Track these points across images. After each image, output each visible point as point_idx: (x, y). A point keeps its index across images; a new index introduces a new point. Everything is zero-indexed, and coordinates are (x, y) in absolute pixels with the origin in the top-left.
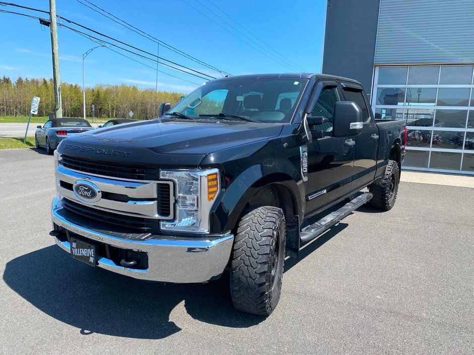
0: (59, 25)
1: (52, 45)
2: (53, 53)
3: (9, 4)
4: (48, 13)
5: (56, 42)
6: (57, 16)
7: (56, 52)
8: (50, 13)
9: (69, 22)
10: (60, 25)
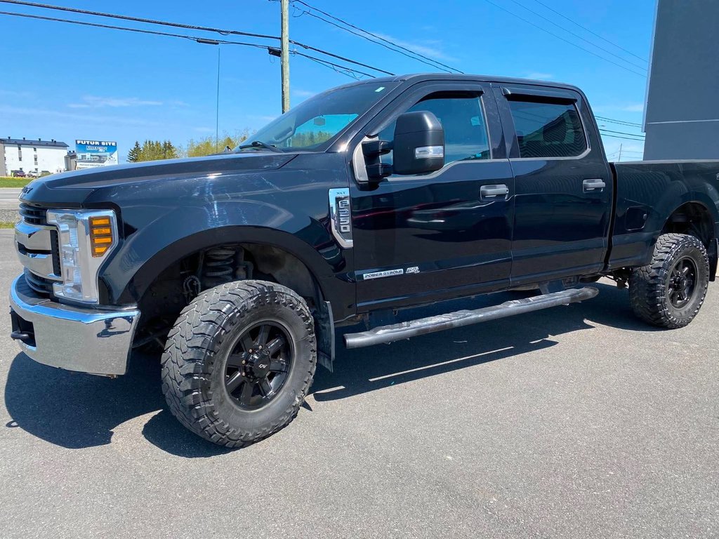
0: (292, 53)
1: (283, 81)
2: (283, 92)
3: (232, 32)
4: (280, 38)
5: (287, 77)
6: (290, 41)
7: (287, 91)
8: (281, 39)
9: (306, 47)
10: (295, 53)
